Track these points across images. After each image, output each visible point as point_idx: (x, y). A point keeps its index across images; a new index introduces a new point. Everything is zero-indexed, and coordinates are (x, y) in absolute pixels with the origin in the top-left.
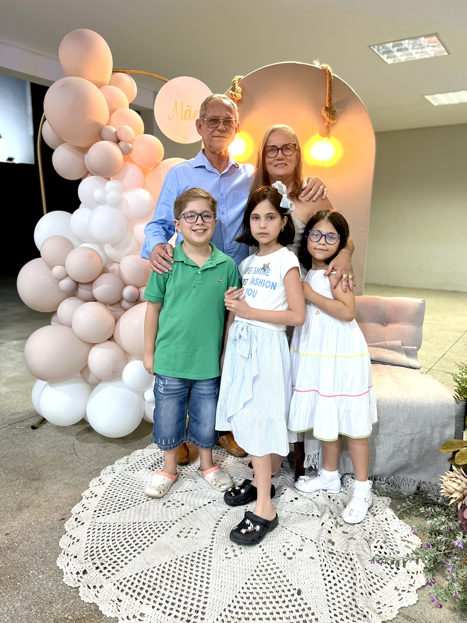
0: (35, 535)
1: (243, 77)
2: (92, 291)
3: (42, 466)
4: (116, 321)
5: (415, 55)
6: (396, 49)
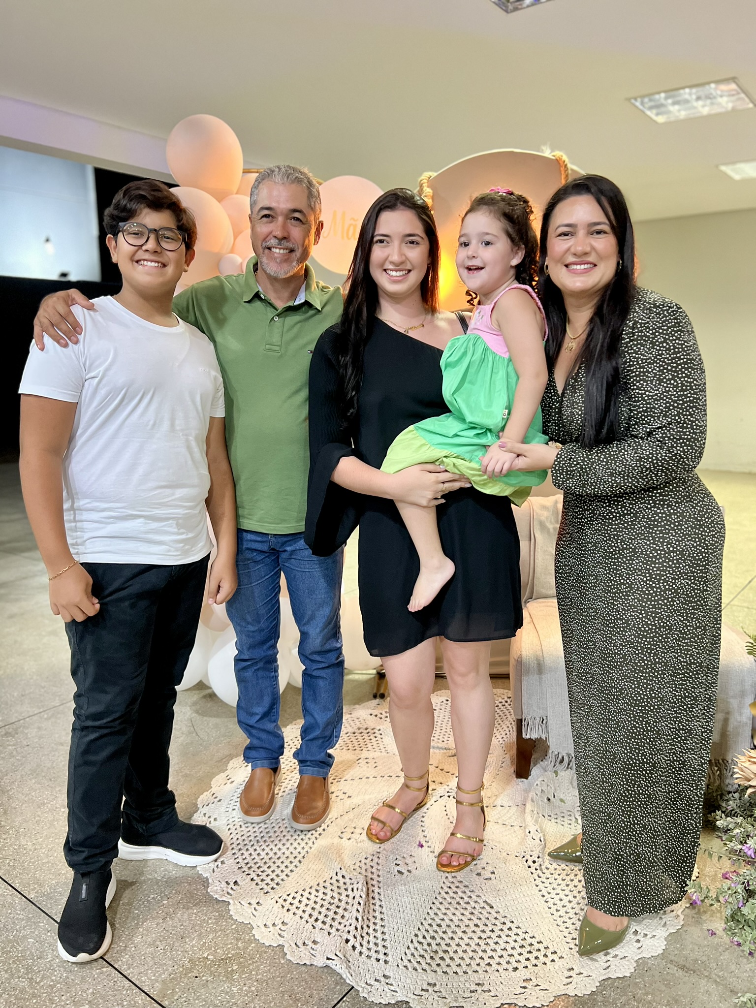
1: (435, 174)
5: (701, 110)
6: (670, 101)
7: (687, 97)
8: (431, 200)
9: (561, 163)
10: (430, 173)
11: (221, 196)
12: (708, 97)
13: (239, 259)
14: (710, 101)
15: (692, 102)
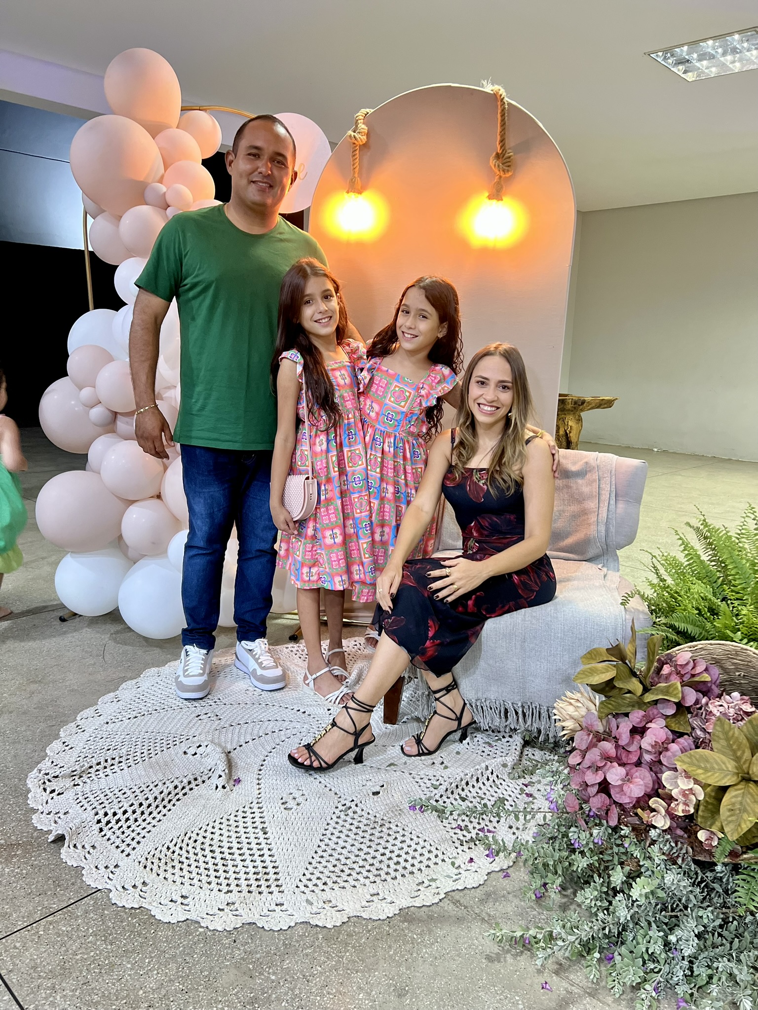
1: (372, 111)
4: (165, 469)
5: (731, 66)
6: (695, 56)
7: (709, 50)
8: (365, 137)
9: (498, 97)
10: (368, 110)
11: (154, 130)
12: (734, 51)
13: (163, 188)
14: (738, 55)
15: (718, 56)
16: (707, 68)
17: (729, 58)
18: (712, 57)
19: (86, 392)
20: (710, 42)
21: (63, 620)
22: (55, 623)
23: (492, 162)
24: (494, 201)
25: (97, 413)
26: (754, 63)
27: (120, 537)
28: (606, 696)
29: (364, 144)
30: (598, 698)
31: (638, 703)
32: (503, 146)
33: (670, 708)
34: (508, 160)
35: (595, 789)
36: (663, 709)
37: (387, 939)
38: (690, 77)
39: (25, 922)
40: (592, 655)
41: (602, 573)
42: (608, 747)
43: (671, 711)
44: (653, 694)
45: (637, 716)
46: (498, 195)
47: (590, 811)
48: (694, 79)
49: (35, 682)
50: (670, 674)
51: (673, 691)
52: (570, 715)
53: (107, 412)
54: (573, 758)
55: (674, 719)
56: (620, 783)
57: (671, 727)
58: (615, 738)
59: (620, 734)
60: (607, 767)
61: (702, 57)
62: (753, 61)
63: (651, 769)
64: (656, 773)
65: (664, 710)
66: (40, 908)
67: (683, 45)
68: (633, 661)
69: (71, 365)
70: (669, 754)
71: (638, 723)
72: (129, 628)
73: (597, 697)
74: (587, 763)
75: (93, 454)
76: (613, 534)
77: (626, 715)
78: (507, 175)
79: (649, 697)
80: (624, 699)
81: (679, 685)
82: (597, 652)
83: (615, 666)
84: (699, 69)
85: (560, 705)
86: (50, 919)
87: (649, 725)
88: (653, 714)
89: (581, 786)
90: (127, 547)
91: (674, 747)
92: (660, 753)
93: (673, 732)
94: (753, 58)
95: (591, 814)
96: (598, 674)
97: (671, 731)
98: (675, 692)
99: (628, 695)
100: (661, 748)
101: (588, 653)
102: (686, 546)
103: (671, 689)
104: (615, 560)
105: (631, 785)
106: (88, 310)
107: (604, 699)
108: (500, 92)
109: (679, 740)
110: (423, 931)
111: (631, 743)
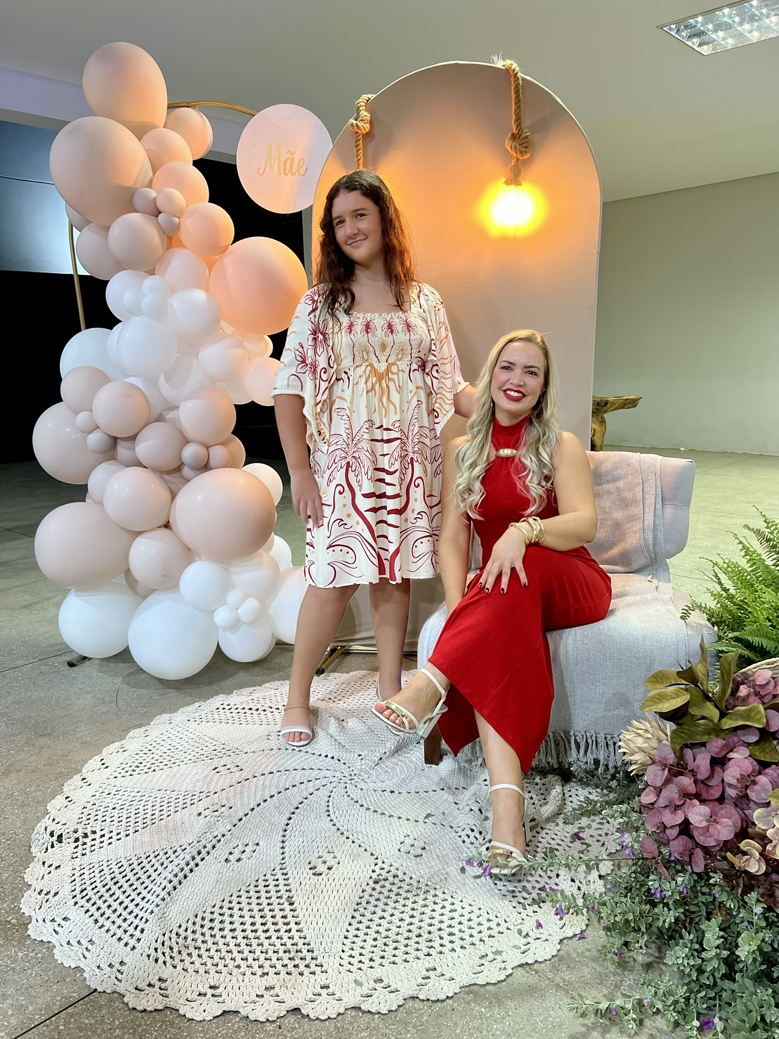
0: (13, 808)
1: (374, 96)
2: (134, 450)
3: (61, 718)
4: (174, 496)
5: (749, 35)
6: (710, 26)
7: (726, 19)
8: (368, 125)
9: (511, 73)
10: (369, 96)
11: (140, 131)
12: (752, 19)
13: (153, 194)
14: (756, 24)
15: (736, 26)
16: (724, 39)
17: (747, 27)
18: (728, 27)
19: (82, 417)
20: (726, 11)
21: (71, 665)
22: (63, 668)
23: (508, 144)
24: (512, 187)
25: (94, 439)
26: (773, 31)
27: (128, 572)
28: (677, 724)
29: (367, 133)
30: (670, 726)
31: (714, 729)
32: (519, 126)
33: (752, 735)
34: (525, 140)
35: (675, 831)
36: (744, 735)
37: (451, 1017)
38: (706, 50)
39: (43, 1015)
40: (659, 678)
41: (654, 585)
42: (686, 781)
43: (753, 739)
44: (731, 719)
45: (716, 745)
46: (516, 179)
47: (670, 856)
48: (709, 52)
49: (44, 735)
50: (748, 696)
51: (755, 715)
52: (639, 748)
53: (106, 436)
54: (646, 796)
55: (757, 747)
56: (704, 824)
57: (755, 755)
58: (692, 771)
59: (698, 767)
60: (686, 805)
61: (718, 28)
62: (773, 29)
63: (736, 805)
64: (742, 809)
65: (746, 737)
66: (59, 998)
67: (696, 16)
68: (705, 683)
69: (65, 389)
70: (757, 787)
71: (718, 753)
72: (142, 669)
73: (668, 726)
74: (662, 802)
75: (94, 483)
76: (662, 542)
77: (703, 744)
78: (525, 157)
79: (728, 724)
80: (698, 726)
81: (761, 707)
82: (663, 674)
83: (686, 690)
84: (714, 40)
85: (628, 737)
86: (70, 1010)
87: (731, 755)
88: (733, 742)
89: (658, 828)
90: (136, 581)
91: (763, 780)
92: (747, 787)
93: (759, 762)
94: (773, 25)
95: (673, 858)
96: (668, 700)
97: (757, 760)
98: (758, 717)
99: (702, 721)
100: (748, 781)
101: (653, 676)
102: (747, 551)
103: (753, 714)
104: (665, 570)
105: (719, 827)
106: (80, 331)
107: (675, 727)
108: (513, 67)
109: (767, 770)
110: (492, 1002)
111: (711, 776)
